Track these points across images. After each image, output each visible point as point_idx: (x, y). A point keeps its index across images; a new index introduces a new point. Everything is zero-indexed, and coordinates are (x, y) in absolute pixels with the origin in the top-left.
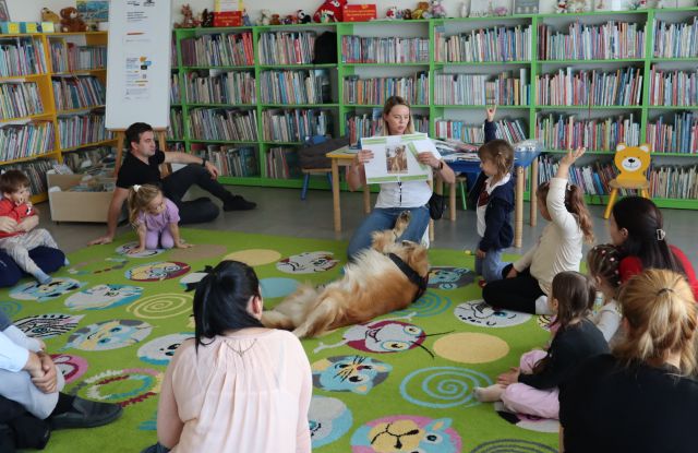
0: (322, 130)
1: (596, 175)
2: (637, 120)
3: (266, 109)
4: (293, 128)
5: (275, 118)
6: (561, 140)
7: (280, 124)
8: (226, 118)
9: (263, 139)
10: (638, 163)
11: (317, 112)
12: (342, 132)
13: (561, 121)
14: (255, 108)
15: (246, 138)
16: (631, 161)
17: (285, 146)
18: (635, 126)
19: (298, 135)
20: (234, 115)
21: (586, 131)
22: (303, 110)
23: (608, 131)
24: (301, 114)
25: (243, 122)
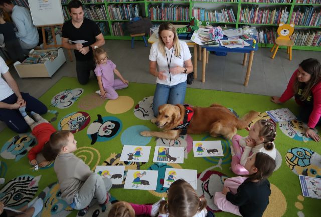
0: (137, 14)
1: (265, 35)
2: (289, 10)
3: (109, 5)
4: (123, 13)
5: (114, 9)
6: (251, 19)
7: (117, 11)
8: (91, 10)
9: (110, 19)
10: (288, 32)
11: (134, 5)
12: (147, 15)
13: (253, 10)
14: (104, 4)
15: (102, 19)
16: (285, 31)
17: (120, 22)
18: (287, 13)
19: (126, 17)
20: (94, 8)
21: (264, 15)
22: (127, 5)
23: (274, 16)
24: (126, 7)
25: (99, 11)
